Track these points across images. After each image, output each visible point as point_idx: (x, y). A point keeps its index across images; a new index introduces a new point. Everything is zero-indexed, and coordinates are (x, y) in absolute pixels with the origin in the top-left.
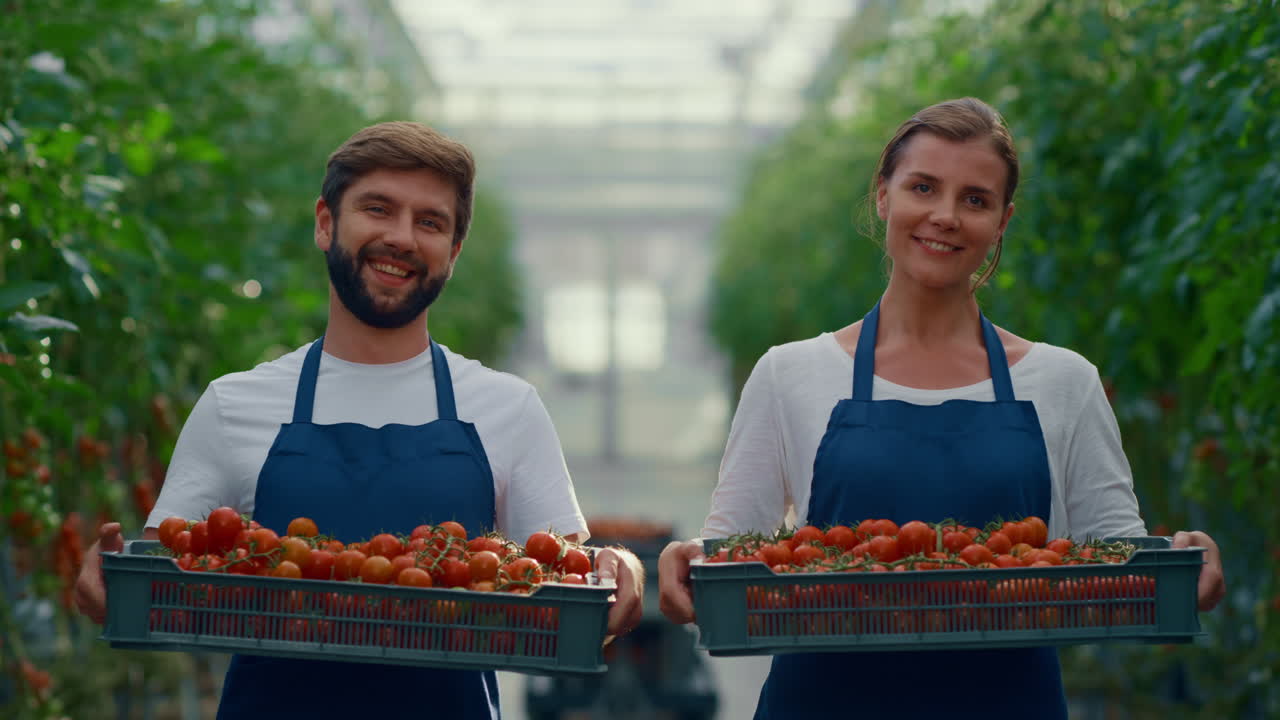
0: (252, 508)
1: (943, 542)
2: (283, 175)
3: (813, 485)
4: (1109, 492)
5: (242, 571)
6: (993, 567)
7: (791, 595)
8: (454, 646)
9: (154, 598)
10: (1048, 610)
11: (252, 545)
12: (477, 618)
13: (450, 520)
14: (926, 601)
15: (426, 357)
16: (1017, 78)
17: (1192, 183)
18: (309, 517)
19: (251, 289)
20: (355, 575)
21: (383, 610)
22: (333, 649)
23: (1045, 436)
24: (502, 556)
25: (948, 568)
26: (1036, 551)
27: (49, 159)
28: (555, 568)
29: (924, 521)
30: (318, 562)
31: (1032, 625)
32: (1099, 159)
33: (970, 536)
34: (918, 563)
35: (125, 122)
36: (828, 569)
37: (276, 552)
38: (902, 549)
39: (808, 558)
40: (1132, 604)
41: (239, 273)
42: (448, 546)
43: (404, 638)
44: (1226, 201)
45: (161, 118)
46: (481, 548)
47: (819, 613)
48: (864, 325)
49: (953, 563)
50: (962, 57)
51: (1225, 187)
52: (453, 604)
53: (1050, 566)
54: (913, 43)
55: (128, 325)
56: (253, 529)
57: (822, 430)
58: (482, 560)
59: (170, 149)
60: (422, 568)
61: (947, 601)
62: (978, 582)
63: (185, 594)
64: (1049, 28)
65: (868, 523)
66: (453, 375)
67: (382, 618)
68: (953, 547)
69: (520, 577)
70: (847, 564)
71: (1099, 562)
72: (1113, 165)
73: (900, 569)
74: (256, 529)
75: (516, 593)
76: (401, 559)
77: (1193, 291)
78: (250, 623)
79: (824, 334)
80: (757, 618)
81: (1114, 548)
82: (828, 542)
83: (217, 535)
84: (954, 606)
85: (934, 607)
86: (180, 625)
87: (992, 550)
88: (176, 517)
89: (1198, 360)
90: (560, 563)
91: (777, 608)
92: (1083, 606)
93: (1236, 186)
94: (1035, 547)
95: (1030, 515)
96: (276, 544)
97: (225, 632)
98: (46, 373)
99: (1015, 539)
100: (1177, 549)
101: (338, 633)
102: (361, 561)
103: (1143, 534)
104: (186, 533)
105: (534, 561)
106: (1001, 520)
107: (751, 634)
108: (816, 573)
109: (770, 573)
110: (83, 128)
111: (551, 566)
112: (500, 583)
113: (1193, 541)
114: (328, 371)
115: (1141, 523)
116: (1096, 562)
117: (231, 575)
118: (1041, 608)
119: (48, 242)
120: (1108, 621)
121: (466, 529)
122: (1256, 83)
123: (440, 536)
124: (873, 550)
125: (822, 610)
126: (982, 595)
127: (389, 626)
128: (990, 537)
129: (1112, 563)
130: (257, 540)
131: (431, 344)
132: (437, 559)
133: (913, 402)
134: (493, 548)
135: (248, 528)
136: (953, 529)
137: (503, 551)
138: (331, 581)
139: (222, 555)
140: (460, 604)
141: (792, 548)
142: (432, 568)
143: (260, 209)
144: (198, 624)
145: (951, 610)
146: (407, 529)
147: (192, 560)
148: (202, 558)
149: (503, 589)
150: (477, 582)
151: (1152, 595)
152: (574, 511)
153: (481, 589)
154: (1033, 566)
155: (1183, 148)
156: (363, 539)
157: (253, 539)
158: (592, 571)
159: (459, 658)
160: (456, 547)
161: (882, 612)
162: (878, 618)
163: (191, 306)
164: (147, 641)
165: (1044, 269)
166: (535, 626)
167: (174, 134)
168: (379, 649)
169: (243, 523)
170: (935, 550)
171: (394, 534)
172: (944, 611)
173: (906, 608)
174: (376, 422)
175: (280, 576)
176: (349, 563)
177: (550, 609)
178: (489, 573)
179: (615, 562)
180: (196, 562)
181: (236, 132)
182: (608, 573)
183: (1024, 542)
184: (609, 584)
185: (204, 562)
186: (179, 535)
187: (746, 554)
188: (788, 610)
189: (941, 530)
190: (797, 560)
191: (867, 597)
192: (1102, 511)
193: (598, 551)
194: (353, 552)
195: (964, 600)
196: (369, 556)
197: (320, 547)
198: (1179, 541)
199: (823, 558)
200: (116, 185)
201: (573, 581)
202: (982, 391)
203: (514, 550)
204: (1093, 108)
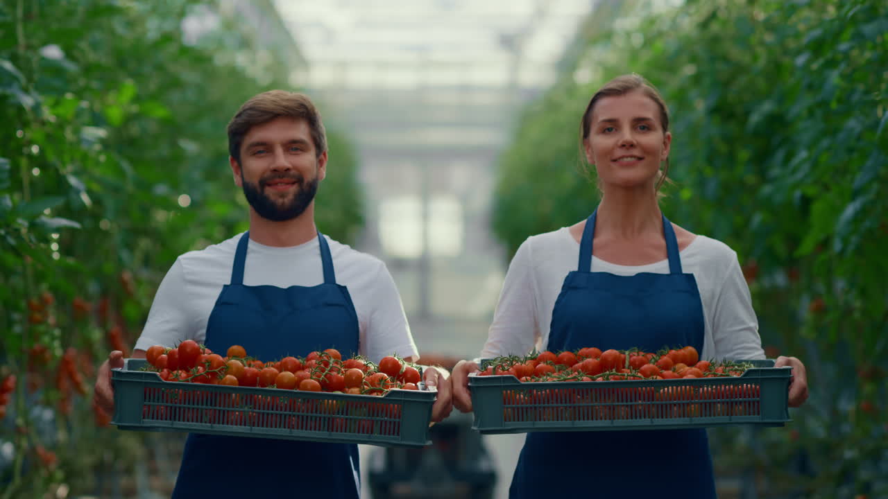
0: (204, 338)
1: (630, 362)
2: (205, 125)
3: (551, 325)
4: (742, 332)
5: (201, 381)
6: (659, 378)
7: (531, 397)
8: (335, 429)
9: (145, 398)
10: (693, 406)
11: (207, 364)
12: (349, 411)
13: (331, 348)
14: (616, 400)
15: (315, 243)
16: (693, 59)
17: (805, 130)
18: (242, 345)
19: (184, 201)
20: (272, 384)
21: (290, 406)
22: (259, 431)
23: (701, 296)
24: (365, 371)
25: (631, 379)
26: (687, 368)
27: (58, 116)
28: (398, 379)
29: (616, 349)
30: (248, 375)
31: (682, 415)
32: (747, 114)
33: (648, 359)
34: (611, 376)
35: (105, 90)
36: (555, 379)
37: (222, 369)
38: (603, 367)
39: (545, 373)
40: (745, 402)
41: (177, 189)
42: (331, 365)
43: (303, 423)
44: (825, 143)
45: (129, 88)
46: (350, 366)
47: (548, 407)
48: (587, 223)
49: (634, 376)
50: (659, 45)
51: (824, 133)
52: (335, 402)
53: (696, 378)
54: (628, 34)
55: (105, 224)
56: (207, 354)
57: (559, 291)
58: (351, 375)
59: (135, 109)
60: (314, 379)
61: (629, 400)
62: (648, 388)
63: (165, 395)
64: (715, 27)
65: (584, 350)
66: (333, 255)
67: (290, 411)
68: (636, 366)
69: (377, 385)
70: (567, 376)
71: (728, 376)
72: (755, 118)
73: (600, 380)
74: (210, 354)
75: (374, 395)
76: (300, 373)
77: (806, 202)
78: (206, 414)
79: (563, 228)
80: (509, 410)
81: (739, 366)
82: (559, 362)
83: (184, 358)
84: (633, 403)
85: (620, 403)
86: (162, 415)
87: (660, 368)
88: (157, 345)
89: (807, 246)
90: (401, 376)
91: (522, 404)
92: (714, 403)
93: (832, 132)
94: (689, 366)
95: (689, 345)
96: (222, 364)
97: (190, 419)
98: (56, 256)
99: (676, 360)
100: (777, 368)
101: (263, 420)
102: (276, 375)
103: (763, 358)
104: (164, 356)
105: (386, 375)
106: (668, 348)
107: (505, 421)
108: (547, 382)
109: (519, 382)
110: (79, 95)
111: (396, 378)
112: (364, 389)
113: (788, 363)
114: (253, 251)
115: (762, 352)
116: (724, 376)
117: (195, 383)
118: (688, 404)
119: (57, 170)
120: (730, 413)
121: (341, 354)
122: (843, 66)
123: (325, 358)
124: (584, 368)
125: (550, 405)
126: (651, 396)
127: (294, 416)
128: (660, 359)
129: (735, 376)
130: (210, 361)
131: (318, 234)
132: (324, 374)
133: (617, 274)
134: (358, 366)
135: (204, 354)
136: (636, 354)
137: (365, 368)
138: (258, 388)
139: (187, 371)
140: (339, 402)
141: (535, 366)
142: (321, 379)
143: (189, 146)
144: (173, 414)
145: (631, 406)
146: (304, 354)
147: (169, 373)
148: (175, 372)
149: (366, 393)
150: (349, 388)
151: (758, 397)
152: (409, 342)
153: (352, 393)
154: (685, 378)
155: (798, 108)
156: (276, 360)
157: (207, 361)
158: (421, 381)
159: (338, 436)
160: (335, 365)
161: (588, 407)
162: (586, 411)
163: (146, 211)
164: (142, 425)
165: (712, 187)
166: (386, 416)
167: (137, 99)
168: (287, 430)
169: (201, 351)
170: (624, 368)
171: (296, 357)
172: (627, 406)
173: (603, 404)
174: (284, 284)
175: (225, 384)
176: (268, 375)
177: (396, 406)
178: (357, 382)
179: (436, 376)
180: (171, 375)
181: (175, 96)
182: (431, 382)
183: (682, 362)
184: (433, 389)
185: (177, 375)
186: (160, 357)
187: (503, 370)
188: (528, 405)
189: (629, 354)
190: (537, 373)
191: (579, 397)
192: (736, 344)
193: (425, 368)
194: (270, 369)
195: (640, 399)
196: (281, 372)
197: (250, 366)
198: (780, 362)
199: (554, 372)
200: (101, 133)
201: (409, 387)
202: (661, 267)
203: (372, 367)
204: (742, 80)
